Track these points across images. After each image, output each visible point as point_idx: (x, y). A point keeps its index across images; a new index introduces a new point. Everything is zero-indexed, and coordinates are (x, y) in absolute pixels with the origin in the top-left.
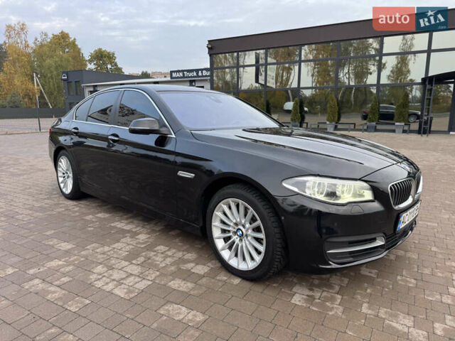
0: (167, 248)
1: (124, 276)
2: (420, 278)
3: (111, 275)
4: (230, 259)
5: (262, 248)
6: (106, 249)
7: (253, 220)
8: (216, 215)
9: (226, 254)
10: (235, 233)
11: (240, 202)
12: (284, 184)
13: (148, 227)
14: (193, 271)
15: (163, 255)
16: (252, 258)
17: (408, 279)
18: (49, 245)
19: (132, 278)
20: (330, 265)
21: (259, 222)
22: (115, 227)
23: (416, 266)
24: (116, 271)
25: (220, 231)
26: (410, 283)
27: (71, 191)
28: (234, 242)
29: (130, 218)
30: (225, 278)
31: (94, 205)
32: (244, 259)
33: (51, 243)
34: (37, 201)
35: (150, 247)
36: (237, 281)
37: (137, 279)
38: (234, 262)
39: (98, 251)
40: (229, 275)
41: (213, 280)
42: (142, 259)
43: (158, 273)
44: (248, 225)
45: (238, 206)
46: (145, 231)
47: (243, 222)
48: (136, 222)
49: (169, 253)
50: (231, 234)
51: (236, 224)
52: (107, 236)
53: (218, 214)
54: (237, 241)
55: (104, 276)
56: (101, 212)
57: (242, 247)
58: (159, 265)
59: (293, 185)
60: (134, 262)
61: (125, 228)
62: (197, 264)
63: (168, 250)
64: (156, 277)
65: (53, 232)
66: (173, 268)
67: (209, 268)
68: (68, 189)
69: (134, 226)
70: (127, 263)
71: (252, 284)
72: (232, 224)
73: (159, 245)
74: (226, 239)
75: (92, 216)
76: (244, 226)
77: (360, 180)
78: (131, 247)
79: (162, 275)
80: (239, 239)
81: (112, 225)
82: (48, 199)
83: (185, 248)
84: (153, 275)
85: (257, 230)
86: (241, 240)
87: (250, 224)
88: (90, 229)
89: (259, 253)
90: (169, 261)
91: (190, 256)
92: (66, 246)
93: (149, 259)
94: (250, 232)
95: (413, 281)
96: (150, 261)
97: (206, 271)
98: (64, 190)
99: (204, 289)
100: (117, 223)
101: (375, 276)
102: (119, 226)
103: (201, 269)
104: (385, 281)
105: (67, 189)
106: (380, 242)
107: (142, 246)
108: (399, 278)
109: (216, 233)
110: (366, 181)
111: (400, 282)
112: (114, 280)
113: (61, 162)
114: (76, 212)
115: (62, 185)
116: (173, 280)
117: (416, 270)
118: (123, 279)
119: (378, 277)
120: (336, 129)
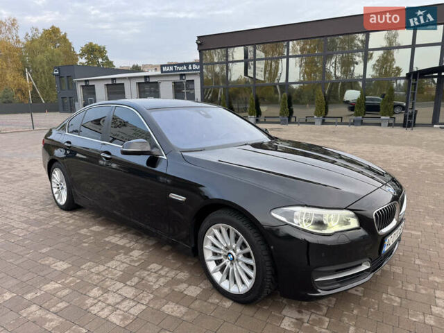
0: (161, 266)
1: (119, 300)
2: (404, 296)
3: (107, 299)
4: (221, 281)
5: (252, 274)
6: (101, 268)
7: (243, 246)
8: (208, 239)
9: (218, 276)
10: (226, 256)
11: (231, 228)
12: (273, 214)
13: (141, 241)
14: (185, 292)
15: (156, 275)
16: (243, 283)
17: (393, 297)
18: (45, 265)
19: (126, 303)
20: (318, 292)
21: (249, 249)
22: (109, 242)
23: (400, 282)
24: (111, 294)
25: (211, 254)
26: (395, 301)
27: (66, 203)
28: (225, 266)
29: (124, 231)
30: (217, 301)
31: (88, 216)
32: (235, 282)
33: (47, 262)
34: (32, 212)
35: (144, 266)
36: (228, 304)
37: (132, 304)
38: (225, 285)
39: (92, 270)
40: (221, 297)
41: (205, 303)
42: (136, 280)
43: (152, 296)
44: (238, 250)
45: (228, 231)
46: (139, 246)
47: (234, 246)
48: (129, 235)
49: (163, 272)
50: (222, 257)
51: (227, 248)
52: (102, 253)
53: (209, 237)
54: (228, 264)
55: (100, 301)
56: (94, 225)
57: (233, 270)
58: (152, 286)
59: (281, 215)
60: (128, 283)
61: (118, 243)
62: (190, 285)
63: (161, 269)
64: (150, 301)
65: (49, 249)
66: (166, 290)
67: (201, 290)
68: (63, 200)
69: (128, 241)
70: (122, 285)
71: (244, 306)
72: (223, 248)
73: (153, 263)
74: (217, 262)
75: (88, 229)
76: (235, 251)
77: (346, 209)
78: (125, 265)
79: (156, 298)
80: (230, 262)
81: (107, 239)
82: (43, 210)
83: (178, 266)
84: (147, 298)
85: (247, 255)
86: (232, 264)
87: (241, 249)
88: (84, 245)
89: (249, 278)
90: (162, 281)
91: (183, 275)
92: (62, 266)
93: (143, 279)
94: (241, 257)
95: (398, 299)
96: (144, 282)
97: (198, 292)
98: (58, 201)
99: (197, 313)
100: (112, 237)
101: (362, 295)
102: (113, 241)
103: (193, 291)
105: (61, 200)
106: (365, 267)
107: (136, 264)
108: (384, 296)
109: (208, 256)
110: (351, 210)
111: (385, 301)
112: (109, 305)
113: (55, 173)
114: (72, 225)
115: (56, 196)
116: (167, 303)
117: (400, 286)
118: (118, 303)
119: (364, 296)
120: (323, 123)
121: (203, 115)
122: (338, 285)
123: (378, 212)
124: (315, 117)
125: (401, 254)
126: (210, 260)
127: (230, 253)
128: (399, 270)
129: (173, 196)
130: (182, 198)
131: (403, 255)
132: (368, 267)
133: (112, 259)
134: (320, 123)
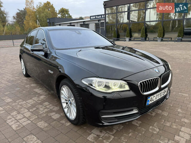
1: (22, 118)
2: (163, 129)
3: (17, 117)
4: (67, 113)
6: (24, 102)
8: (62, 92)
9: (66, 110)
13: (48, 92)
14: (52, 117)
15: (45, 107)
17: (155, 128)
19: (24, 119)
20: (104, 123)
23: (163, 121)
24: (20, 114)
27: (25, 74)
28: (69, 105)
30: (64, 122)
31: (33, 80)
32: (71, 114)
33: (4, 98)
34: (13, 77)
35: (42, 103)
36: (69, 124)
37: (26, 120)
38: (68, 115)
39: (20, 103)
41: (58, 123)
42: (34, 109)
43: (36, 117)
46: (46, 94)
48: (44, 89)
49: (48, 107)
50: (67, 102)
51: (68, 97)
52: (29, 95)
55: (13, 117)
56: (33, 84)
57: (71, 108)
58: (40, 112)
59: (86, 82)
60: (30, 110)
61: (38, 92)
62: (56, 113)
63: (49, 105)
64: (34, 119)
65: (9, 93)
66: (44, 115)
67: (60, 116)
69: (42, 91)
70: (27, 110)
71: (75, 126)
73: (47, 102)
75: (29, 85)
77: (121, 79)
78: (35, 102)
79: (38, 118)
81: (34, 90)
88: (24, 92)
90: (45, 110)
91: (56, 108)
92: (9, 100)
93: (38, 109)
95: (158, 130)
97: (58, 117)
99: (51, 127)
100: (36, 89)
102: (36, 91)
103: (56, 116)
104: (142, 128)
107: (39, 102)
108: (151, 127)
109: (63, 100)
110: (125, 81)
111: (150, 130)
112: (16, 119)
114: (24, 83)
115: (23, 71)
116: (41, 121)
117: (163, 123)
118: (20, 119)
119: (139, 126)
120: (162, 40)
121: (77, 33)
122: (116, 120)
123: (143, 82)
124: (158, 38)
125: (171, 105)
126: (64, 103)
127: (70, 100)
128: (165, 114)
129: (50, 71)
130: (52, 72)
131: (172, 106)
132: (137, 112)
133: (31, 99)
134: (160, 41)
